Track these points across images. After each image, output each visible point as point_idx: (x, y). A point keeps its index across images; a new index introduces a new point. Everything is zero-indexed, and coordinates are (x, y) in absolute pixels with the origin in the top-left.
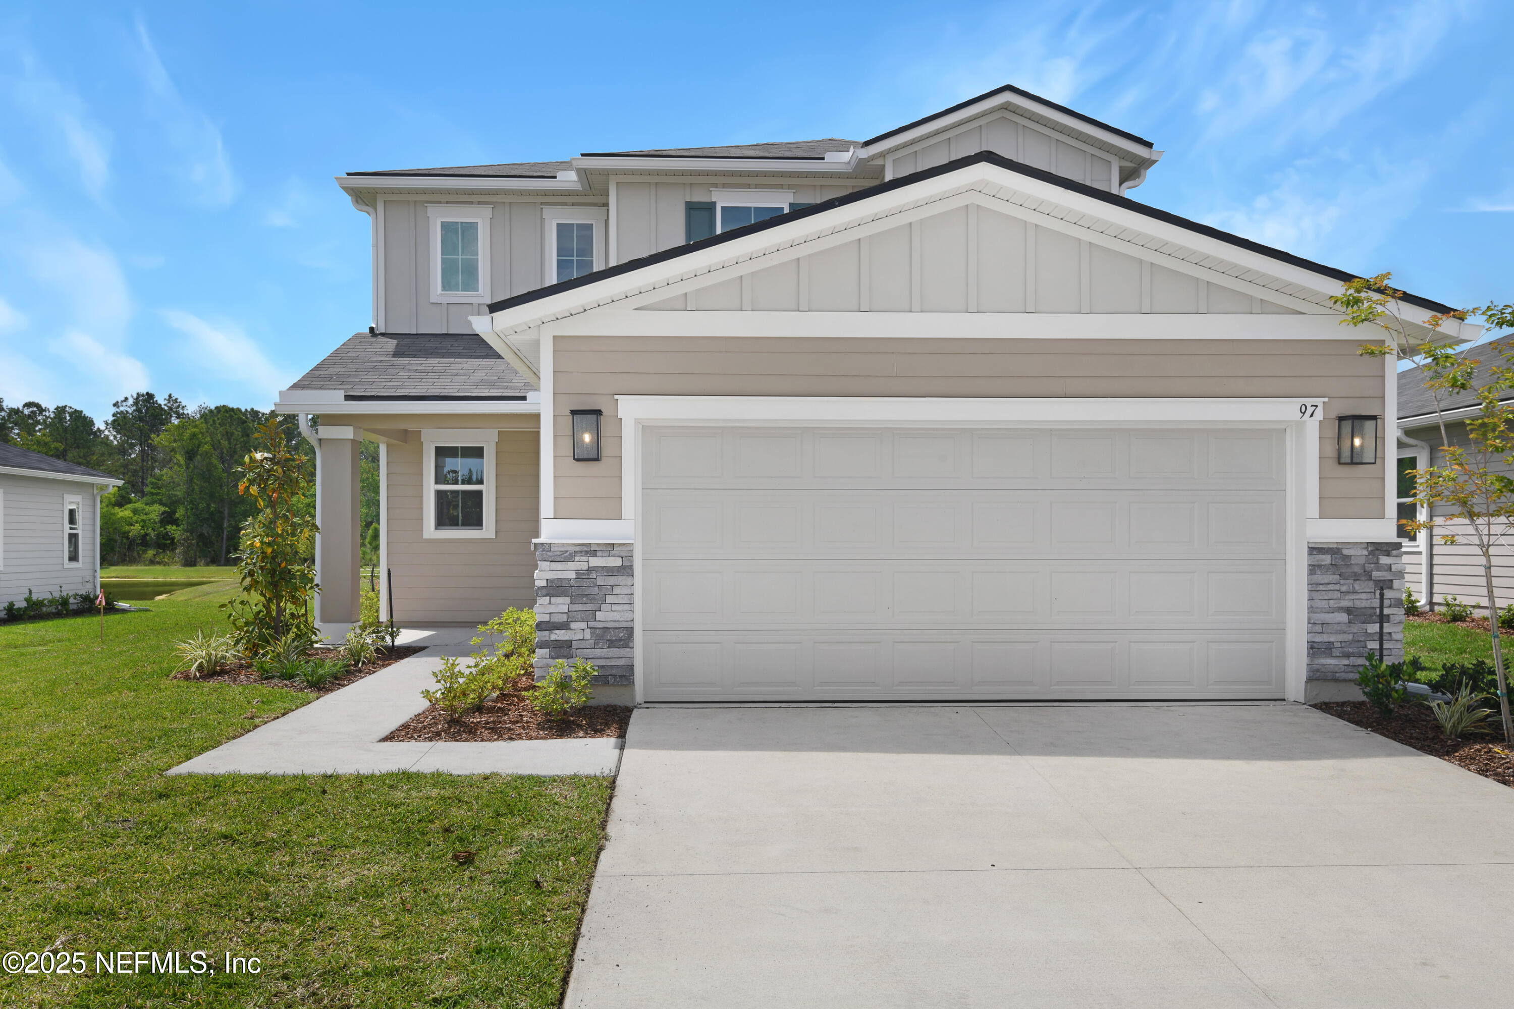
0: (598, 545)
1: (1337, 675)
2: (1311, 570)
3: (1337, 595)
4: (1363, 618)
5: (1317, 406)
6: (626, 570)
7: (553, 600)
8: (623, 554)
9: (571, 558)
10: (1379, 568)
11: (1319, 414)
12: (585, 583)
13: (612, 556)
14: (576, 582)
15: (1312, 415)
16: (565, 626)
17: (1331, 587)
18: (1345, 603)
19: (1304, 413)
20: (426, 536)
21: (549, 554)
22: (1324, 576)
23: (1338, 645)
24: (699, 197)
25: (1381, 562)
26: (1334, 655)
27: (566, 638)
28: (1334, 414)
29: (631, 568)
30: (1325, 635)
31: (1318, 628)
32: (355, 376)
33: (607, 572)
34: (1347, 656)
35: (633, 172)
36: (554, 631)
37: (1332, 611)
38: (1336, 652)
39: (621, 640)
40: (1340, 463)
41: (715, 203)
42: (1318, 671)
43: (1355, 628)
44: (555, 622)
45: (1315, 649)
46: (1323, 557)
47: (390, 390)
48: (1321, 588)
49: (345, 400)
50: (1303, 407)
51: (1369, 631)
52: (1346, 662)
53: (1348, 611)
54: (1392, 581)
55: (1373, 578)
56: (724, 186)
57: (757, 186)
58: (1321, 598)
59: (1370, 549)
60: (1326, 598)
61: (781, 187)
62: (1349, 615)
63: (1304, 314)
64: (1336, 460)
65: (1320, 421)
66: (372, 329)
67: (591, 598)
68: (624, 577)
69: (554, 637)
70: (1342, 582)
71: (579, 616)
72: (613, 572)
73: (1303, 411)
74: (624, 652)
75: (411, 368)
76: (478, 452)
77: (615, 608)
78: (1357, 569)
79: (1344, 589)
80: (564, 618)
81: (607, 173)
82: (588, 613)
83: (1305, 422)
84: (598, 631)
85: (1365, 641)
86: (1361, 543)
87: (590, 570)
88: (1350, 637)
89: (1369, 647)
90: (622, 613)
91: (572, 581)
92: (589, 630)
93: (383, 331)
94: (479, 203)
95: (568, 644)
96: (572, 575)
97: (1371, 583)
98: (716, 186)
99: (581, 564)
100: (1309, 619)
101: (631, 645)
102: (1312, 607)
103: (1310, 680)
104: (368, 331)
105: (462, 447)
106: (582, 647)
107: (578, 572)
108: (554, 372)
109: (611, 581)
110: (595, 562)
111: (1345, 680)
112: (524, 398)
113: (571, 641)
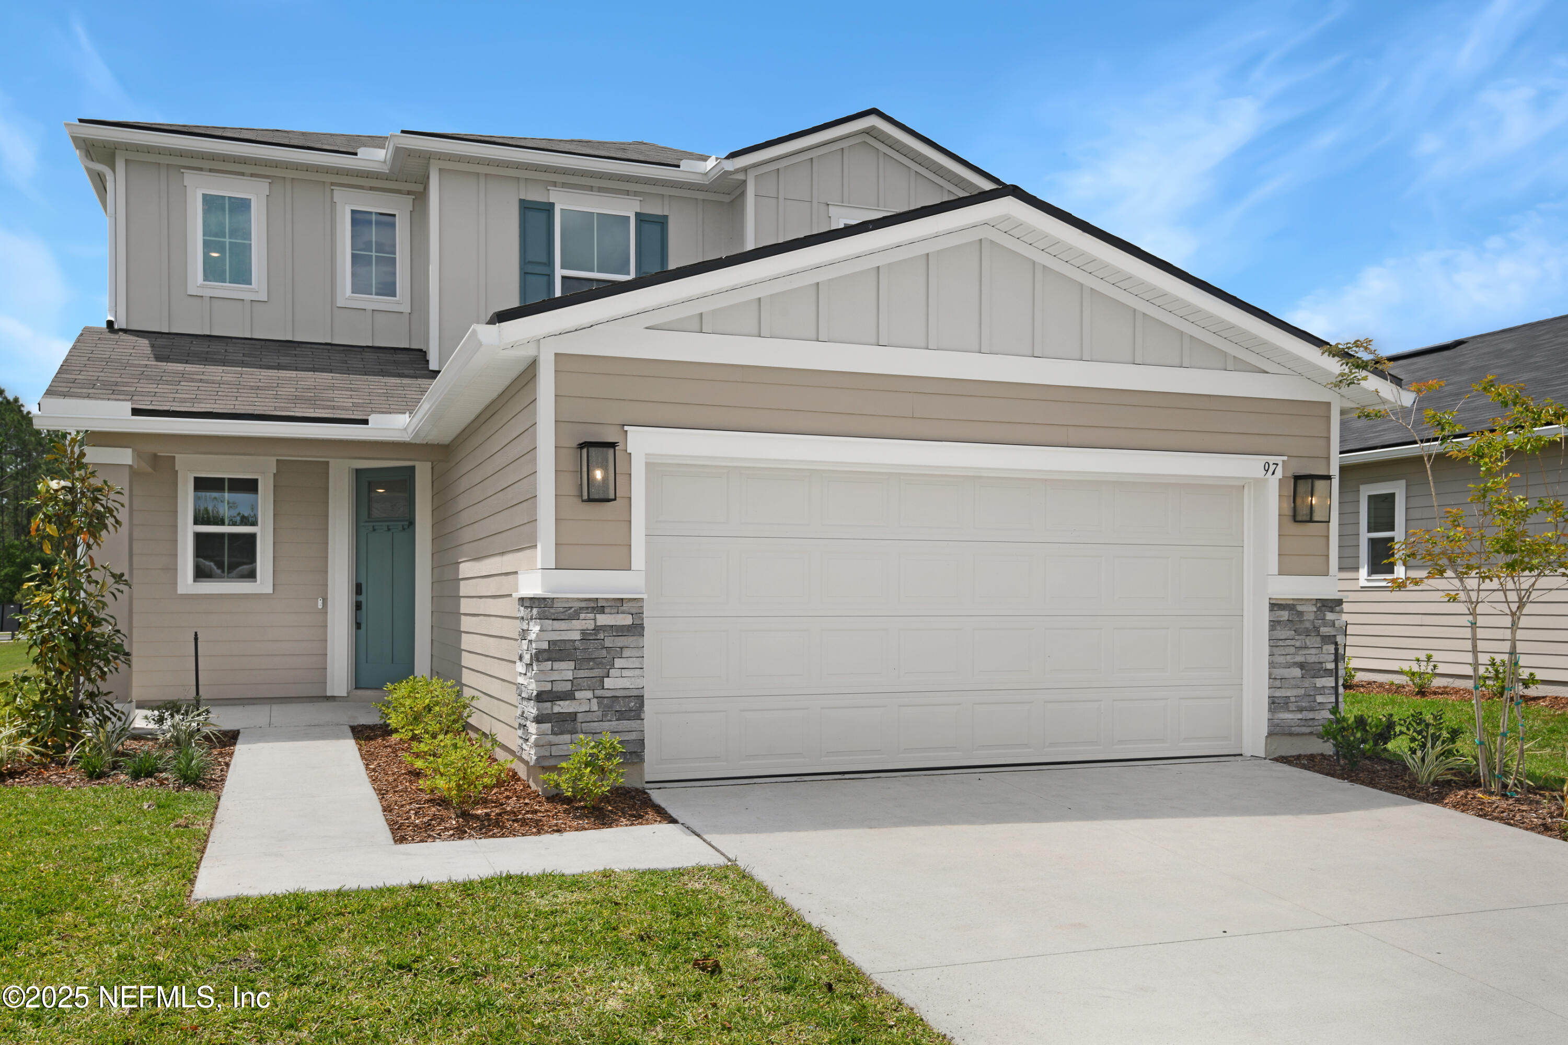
0: (607, 600)
1: (1293, 729)
2: (1272, 626)
3: (1292, 650)
4: (1312, 672)
5: (1277, 464)
6: (637, 629)
7: (557, 665)
8: (634, 611)
9: (575, 616)
10: (1326, 623)
11: (1279, 473)
12: (592, 645)
13: (622, 613)
14: (582, 644)
15: (1273, 473)
16: (568, 696)
17: (1288, 642)
18: (1299, 659)
19: (1267, 471)
20: (181, 590)
21: (552, 611)
22: (1283, 632)
23: (1293, 699)
24: (536, 195)
25: (1327, 618)
26: (1291, 709)
27: (571, 710)
28: (1290, 474)
29: (642, 627)
30: (1283, 690)
31: (1278, 683)
32: (126, 384)
33: (617, 632)
34: (1301, 710)
35: (459, 159)
36: (558, 703)
37: (1289, 666)
38: (1292, 707)
39: (631, 711)
40: (1295, 521)
41: (553, 204)
42: (1278, 725)
43: (1307, 683)
44: (558, 692)
45: (1275, 704)
46: (1282, 613)
47: (184, 404)
48: (1281, 643)
49: (133, 415)
50: (1267, 465)
51: (1317, 686)
52: (1300, 716)
53: (1302, 666)
54: (1335, 636)
55: (1321, 634)
56: (564, 185)
57: (600, 189)
58: (1280, 653)
59: (1318, 605)
60: (1284, 653)
61: (627, 193)
62: (1302, 670)
63: (1267, 373)
64: (1291, 518)
65: (1280, 479)
66: (110, 324)
67: (597, 662)
68: (635, 638)
69: (557, 709)
70: (1297, 637)
71: (585, 683)
72: (623, 632)
73: (1266, 468)
74: (634, 724)
75: (195, 377)
76: (250, 486)
77: (625, 673)
78: (1308, 625)
79: (1298, 644)
80: (568, 687)
81: (427, 157)
82: (594, 680)
83: (1267, 479)
84: (606, 701)
85: (1315, 695)
86: (1312, 599)
87: (597, 629)
88: (1302, 691)
89: (1318, 701)
90: (633, 679)
91: (577, 643)
92: (595, 701)
93: (124, 327)
94: (252, 175)
95: (573, 716)
96: (577, 636)
97: (1319, 639)
98: (555, 184)
99: (586, 622)
100: (1270, 674)
101: (643, 716)
102: (1273, 662)
103: (1270, 735)
104: (105, 326)
105: (229, 479)
106: (588, 720)
107: (583, 632)
108: (556, 396)
109: (620, 641)
110: (603, 620)
111: (1298, 734)
112: (366, 422)
113: (576, 713)
